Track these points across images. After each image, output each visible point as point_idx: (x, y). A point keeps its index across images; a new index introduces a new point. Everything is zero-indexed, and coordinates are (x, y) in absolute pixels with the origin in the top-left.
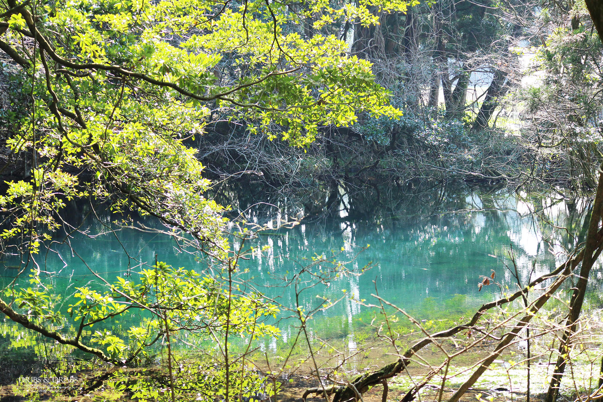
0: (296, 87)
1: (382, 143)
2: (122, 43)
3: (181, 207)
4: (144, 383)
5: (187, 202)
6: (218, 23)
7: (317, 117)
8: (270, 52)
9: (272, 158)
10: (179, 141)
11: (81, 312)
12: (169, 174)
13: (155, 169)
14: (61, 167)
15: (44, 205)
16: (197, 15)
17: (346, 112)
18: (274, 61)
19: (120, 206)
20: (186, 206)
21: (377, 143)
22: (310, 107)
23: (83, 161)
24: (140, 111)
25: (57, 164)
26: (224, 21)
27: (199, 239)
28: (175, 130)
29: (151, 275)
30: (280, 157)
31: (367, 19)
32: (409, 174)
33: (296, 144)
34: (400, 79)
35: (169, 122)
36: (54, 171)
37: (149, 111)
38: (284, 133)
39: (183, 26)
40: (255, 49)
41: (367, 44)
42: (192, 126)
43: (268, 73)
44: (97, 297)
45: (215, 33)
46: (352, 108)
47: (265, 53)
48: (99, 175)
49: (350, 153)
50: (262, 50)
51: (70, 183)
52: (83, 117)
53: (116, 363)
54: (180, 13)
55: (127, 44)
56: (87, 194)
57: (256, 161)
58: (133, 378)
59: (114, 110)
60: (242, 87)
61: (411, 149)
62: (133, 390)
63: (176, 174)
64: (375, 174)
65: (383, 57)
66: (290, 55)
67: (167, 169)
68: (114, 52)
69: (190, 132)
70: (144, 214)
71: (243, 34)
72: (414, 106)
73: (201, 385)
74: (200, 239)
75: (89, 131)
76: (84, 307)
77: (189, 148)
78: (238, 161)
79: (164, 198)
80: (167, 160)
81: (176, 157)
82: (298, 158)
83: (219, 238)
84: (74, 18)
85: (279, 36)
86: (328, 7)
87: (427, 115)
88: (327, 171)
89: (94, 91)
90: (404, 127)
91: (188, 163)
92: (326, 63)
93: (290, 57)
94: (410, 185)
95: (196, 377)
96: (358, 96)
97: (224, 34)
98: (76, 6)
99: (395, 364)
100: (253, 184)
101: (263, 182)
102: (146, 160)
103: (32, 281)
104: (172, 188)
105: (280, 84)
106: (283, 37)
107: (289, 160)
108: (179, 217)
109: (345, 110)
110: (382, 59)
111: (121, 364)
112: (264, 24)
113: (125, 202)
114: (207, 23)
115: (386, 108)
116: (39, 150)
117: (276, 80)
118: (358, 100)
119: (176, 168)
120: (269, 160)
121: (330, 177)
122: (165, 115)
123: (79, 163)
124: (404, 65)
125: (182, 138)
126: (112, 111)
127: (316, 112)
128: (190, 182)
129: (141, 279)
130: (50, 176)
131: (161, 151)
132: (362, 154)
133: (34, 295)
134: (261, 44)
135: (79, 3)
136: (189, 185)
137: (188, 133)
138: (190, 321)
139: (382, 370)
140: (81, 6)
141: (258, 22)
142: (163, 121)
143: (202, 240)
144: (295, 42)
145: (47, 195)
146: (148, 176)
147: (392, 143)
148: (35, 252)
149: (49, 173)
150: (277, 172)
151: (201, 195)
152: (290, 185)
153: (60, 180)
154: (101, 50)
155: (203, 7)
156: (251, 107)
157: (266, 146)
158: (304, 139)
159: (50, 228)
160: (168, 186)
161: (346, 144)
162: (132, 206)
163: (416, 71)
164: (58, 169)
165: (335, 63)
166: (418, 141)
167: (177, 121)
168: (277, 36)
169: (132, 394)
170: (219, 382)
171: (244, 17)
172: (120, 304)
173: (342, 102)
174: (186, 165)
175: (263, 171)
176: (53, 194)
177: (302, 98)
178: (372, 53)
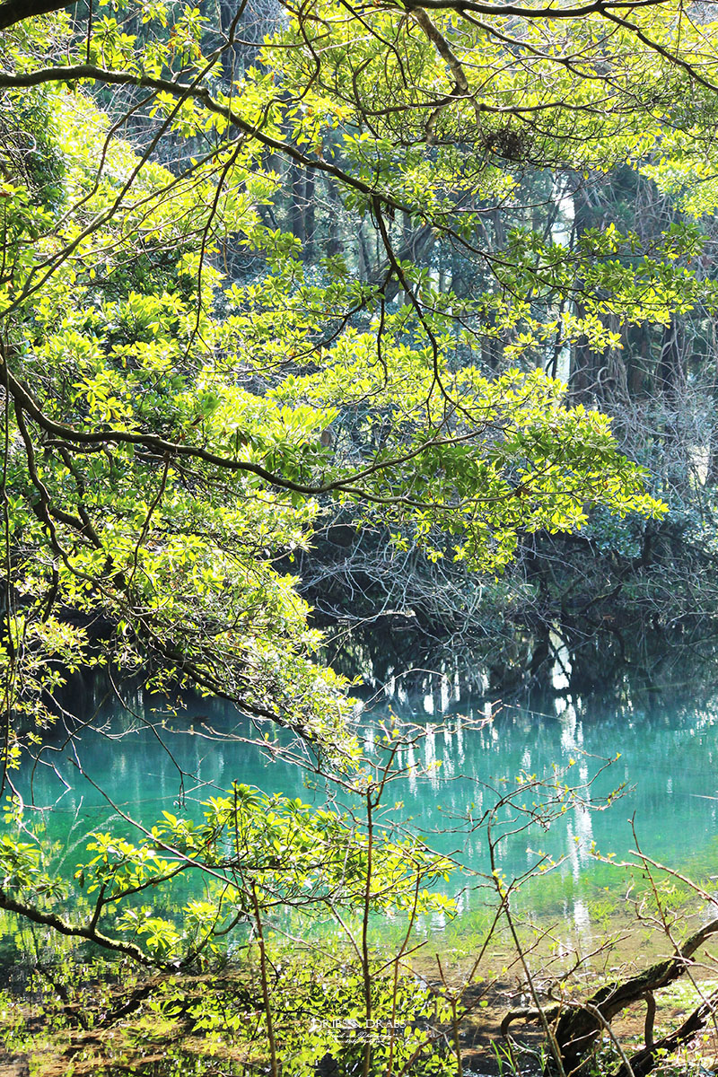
0: (475, 465)
1: (626, 553)
2: (161, 392)
3: (272, 681)
4: (214, 1002)
5: (283, 673)
6: (331, 353)
7: (514, 518)
8: (427, 402)
9: (430, 585)
10: (266, 564)
11: (100, 877)
12: (250, 622)
13: (224, 615)
14: (56, 615)
15: (28, 682)
16: (296, 340)
17: (568, 506)
18: (436, 418)
19: (163, 682)
20: (282, 680)
21: (617, 555)
22: (502, 500)
23: (95, 602)
24: (196, 511)
25: (49, 608)
26: (344, 350)
27: (306, 738)
28: (259, 544)
29: (223, 808)
30: (444, 583)
31: (600, 339)
32: (676, 608)
33: (479, 566)
34: (656, 437)
35: (247, 530)
36: (44, 621)
37: (212, 511)
38: (457, 548)
39: (271, 359)
40: (401, 397)
41: (595, 376)
42: (290, 536)
43: (424, 441)
44: (128, 849)
45: (328, 370)
46: (579, 501)
47: (419, 404)
48: (124, 626)
49: (569, 572)
50: (412, 399)
51: (73, 642)
52: (93, 522)
53: (163, 967)
54: (264, 336)
55: (171, 392)
56: (103, 661)
57: (402, 592)
58: (193, 994)
59: (151, 512)
60: (378, 467)
61: (679, 565)
62: (196, 1014)
63: (261, 621)
64: (615, 610)
65: (624, 399)
66: (464, 407)
67: (246, 613)
68: (147, 407)
69: (286, 547)
70: (207, 694)
71: (378, 372)
72: (682, 486)
73: (317, 1004)
74: (308, 738)
75: (107, 552)
76: (104, 869)
77: (284, 576)
78: (370, 593)
79: (241, 666)
80: (245, 597)
81: (261, 592)
82: (477, 584)
83: (342, 736)
84: (77, 349)
85: (442, 373)
86: (529, 320)
87: (706, 502)
88: (529, 607)
89: (114, 477)
90: (665, 524)
91: (283, 602)
92: (528, 419)
93: (464, 411)
94: (679, 627)
95: (308, 990)
96: (588, 478)
97: (343, 371)
98: (78, 327)
99: (668, 963)
100: (396, 632)
101: (415, 628)
102: (209, 598)
103: (8, 818)
104: (254, 646)
105: (448, 460)
106: (450, 375)
107: (461, 587)
108: (270, 700)
109: (565, 503)
110: (623, 403)
111: (171, 969)
112: (414, 352)
113: (171, 673)
114: (314, 354)
115: (639, 499)
116: (17, 584)
117: (439, 454)
118: (586, 484)
119: (262, 613)
120: (425, 590)
121: (534, 616)
122: (241, 518)
123: (87, 606)
124: (663, 414)
125: (271, 558)
126: (146, 515)
127: (512, 508)
128: (288, 636)
129: (206, 814)
130: (37, 630)
131: (234, 582)
132: (590, 574)
133: (16, 849)
134: (410, 388)
135: (83, 322)
136: (287, 640)
137: (282, 548)
138: (295, 888)
139: (643, 974)
140: (86, 327)
141: (403, 351)
142: (238, 528)
143: (311, 740)
144: (472, 382)
145: (32, 665)
146: (211, 627)
147: (644, 553)
148: (14, 766)
149: (36, 625)
150: (440, 610)
151: (307, 658)
152: (463, 634)
153: (55, 637)
154: (126, 408)
155: (305, 325)
156: (395, 502)
157: (419, 564)
158: (492, 559)
159: (39, 723)
160: (247, 643)
161: (562, 558)
162: (184, 681)
163: (683, 423)
164: (52, 618)
165: (544, 418)
166: (690, 548)
167: (262, 529)
168: (439, 374)
169: (194, 1022)
170: (350, 998)
171: (379, 340)
172: (169, 862)
173: (560, 489)
174: (279, 606)
175: (414, 608)
176: (43, 662)
177: (487, 485)
178: (605, 393)
